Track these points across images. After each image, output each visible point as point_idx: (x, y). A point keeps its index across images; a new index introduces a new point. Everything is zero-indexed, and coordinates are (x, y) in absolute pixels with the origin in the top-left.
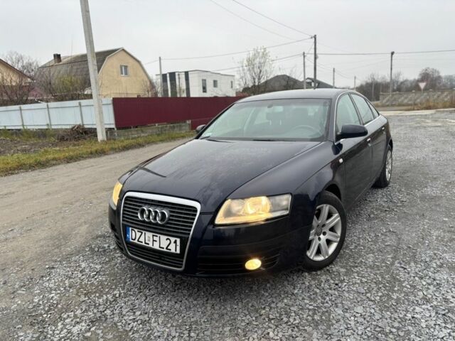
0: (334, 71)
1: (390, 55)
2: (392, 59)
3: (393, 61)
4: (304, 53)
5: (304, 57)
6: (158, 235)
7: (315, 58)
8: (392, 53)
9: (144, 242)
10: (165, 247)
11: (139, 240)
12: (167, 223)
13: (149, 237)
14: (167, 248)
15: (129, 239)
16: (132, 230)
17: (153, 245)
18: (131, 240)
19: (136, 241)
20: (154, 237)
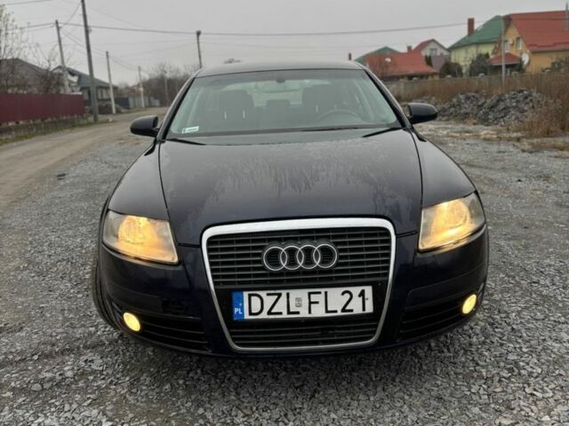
0: (108, 56)
1: (195, 35)
2: (198, 43)
3: (201, 45)
4: (57, 23)
5: (58, 28)
6: (323, 290)
7: (87, 32)
8: (198, 34)
9: (285, 312)
10: (339, 309)
11: (273, 311)
12: (338, 264)
13: (298, 300)
14: (344, 310)
15: (243, 315)
16: (250, 296)
17: (310, 312)
18: (247, 316)
19: (264, 315)
20: (312, 296)
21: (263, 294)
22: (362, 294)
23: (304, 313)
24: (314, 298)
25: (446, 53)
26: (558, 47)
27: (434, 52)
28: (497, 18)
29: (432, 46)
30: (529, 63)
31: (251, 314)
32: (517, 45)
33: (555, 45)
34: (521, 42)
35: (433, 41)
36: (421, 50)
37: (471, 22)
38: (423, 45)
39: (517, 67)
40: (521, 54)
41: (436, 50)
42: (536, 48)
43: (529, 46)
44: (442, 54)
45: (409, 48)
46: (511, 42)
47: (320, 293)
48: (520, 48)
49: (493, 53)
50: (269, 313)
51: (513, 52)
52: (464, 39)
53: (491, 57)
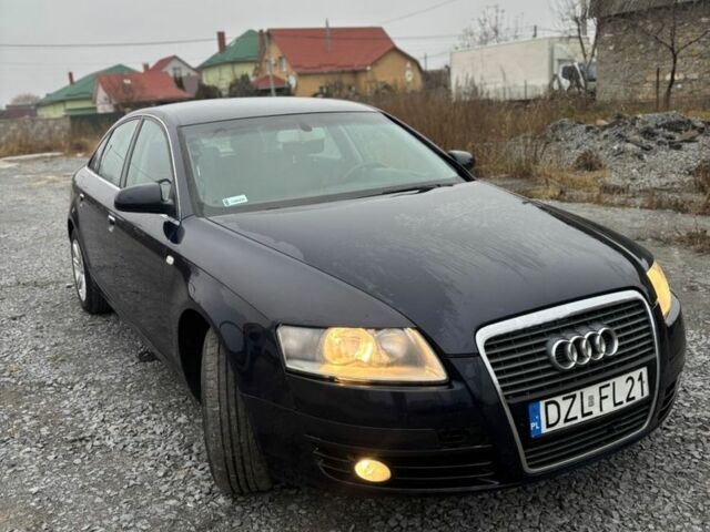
6: (611, 382)
9: (579, 415)
10: (624, 399)
11: (569, 417)
12: (620, 348)
13: (591, 398)
14: (628, 399)
15: (540, 429)
16: (547, 404)
17: (601, 410)
18: (545, 430)
19: (561, 425)
20: (603, 390)
21: (558, 399)
22: (640, 378)
23: (597, 413)
24: (604, 393)
25: (193, 74)
26: (325, 70)
27: (178, 72)
28: (250, 33)
29: (175, 64)
30: (297, 86)
31: (548, 426)
32: (281, 66)
33: (320, 67)
34: (284, 62)
35: (175, 58)
36: (162, 68)
37: (221, 36)
38: (163, 63)
39: (285, 92)
40: (288, 76)
41: (179, 69)
42: (300, 70)
43: (294, 67)
44: (189, 75)
45: (146, 66)
46: (273, 62)
47: (608, 385)
48: (285, 70)
49: (255, 74)
50: (566, 420)
51: (276, 72)
52: (214, 57)
53: (252, 79)
